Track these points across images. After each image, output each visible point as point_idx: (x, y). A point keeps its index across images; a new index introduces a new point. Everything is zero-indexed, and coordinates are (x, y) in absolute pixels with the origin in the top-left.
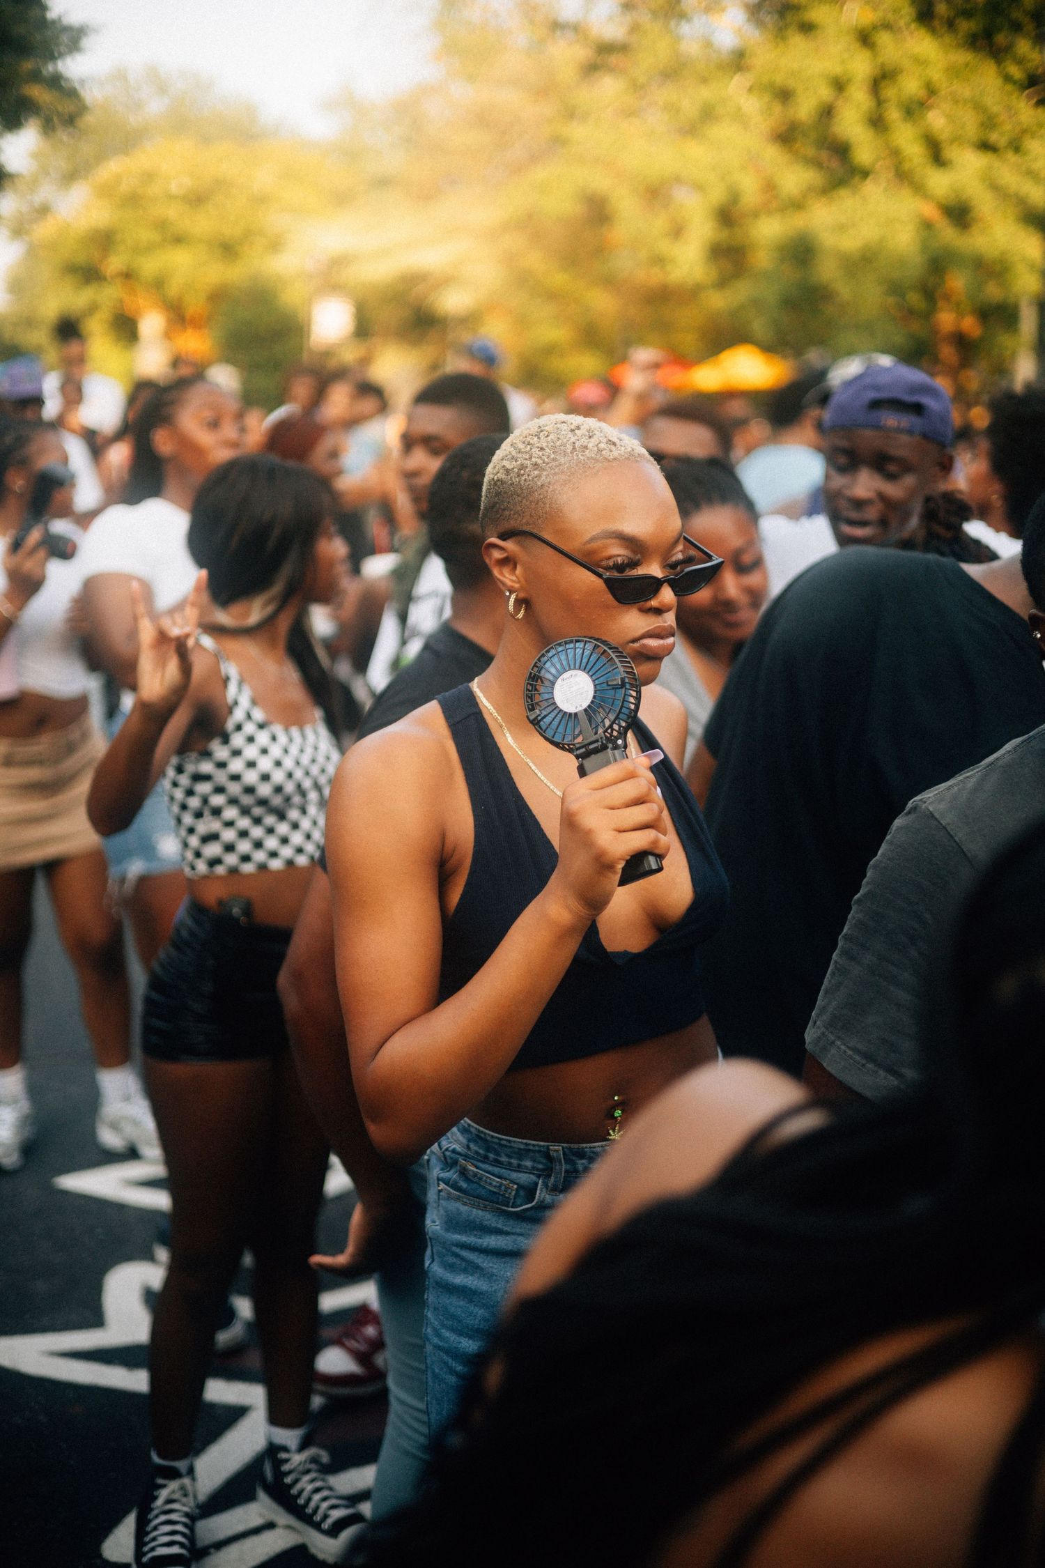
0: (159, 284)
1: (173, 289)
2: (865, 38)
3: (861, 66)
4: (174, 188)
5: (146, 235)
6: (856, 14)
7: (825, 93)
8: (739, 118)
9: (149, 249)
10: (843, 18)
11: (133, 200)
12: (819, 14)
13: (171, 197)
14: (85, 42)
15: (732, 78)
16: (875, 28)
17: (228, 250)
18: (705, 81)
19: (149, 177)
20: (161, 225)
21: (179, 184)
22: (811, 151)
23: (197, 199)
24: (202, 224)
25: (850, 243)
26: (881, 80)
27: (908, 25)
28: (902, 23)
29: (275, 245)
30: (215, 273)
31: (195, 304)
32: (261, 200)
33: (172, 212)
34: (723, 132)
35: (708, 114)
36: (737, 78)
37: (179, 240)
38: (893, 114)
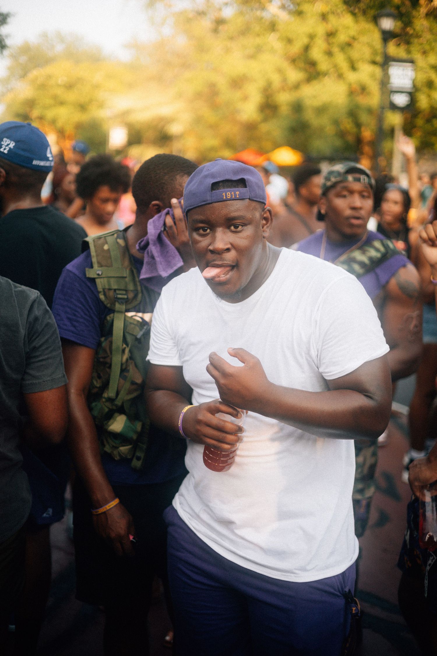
0: (53, 122)
1: (60, 124)
2: (324, 17)
3: (321, 29)
4: (60, 82)
5: (48, 101)
6: (320, 7)
7: (306, 40)
8: (273, 51)
9: (49, 107)
10: (314, 9)
11: (42, 87)
12: (306, 7)
13: (59, 86)
14: (9, 20)
15: (270, 34)
16: (328, 13)
17: (83, 107)
18: (258, 35)
19: (49, 77)
20: (55, 97)
21: (62, 80)
22: (302, 65)
23: (69, 86)
24: (71, 97)
25: (317, 103)
26: (331, 35)
27: (342, 12)
28: (339, 11)
29: (101, 105)
30: (78, 117)
31: (69, 129)
32: (97, 87)
33: (59, 92)
34: (265, 57)
35: (259, 49)
36: (272, 34)
37: (62, 103)
38: (336, 50)
